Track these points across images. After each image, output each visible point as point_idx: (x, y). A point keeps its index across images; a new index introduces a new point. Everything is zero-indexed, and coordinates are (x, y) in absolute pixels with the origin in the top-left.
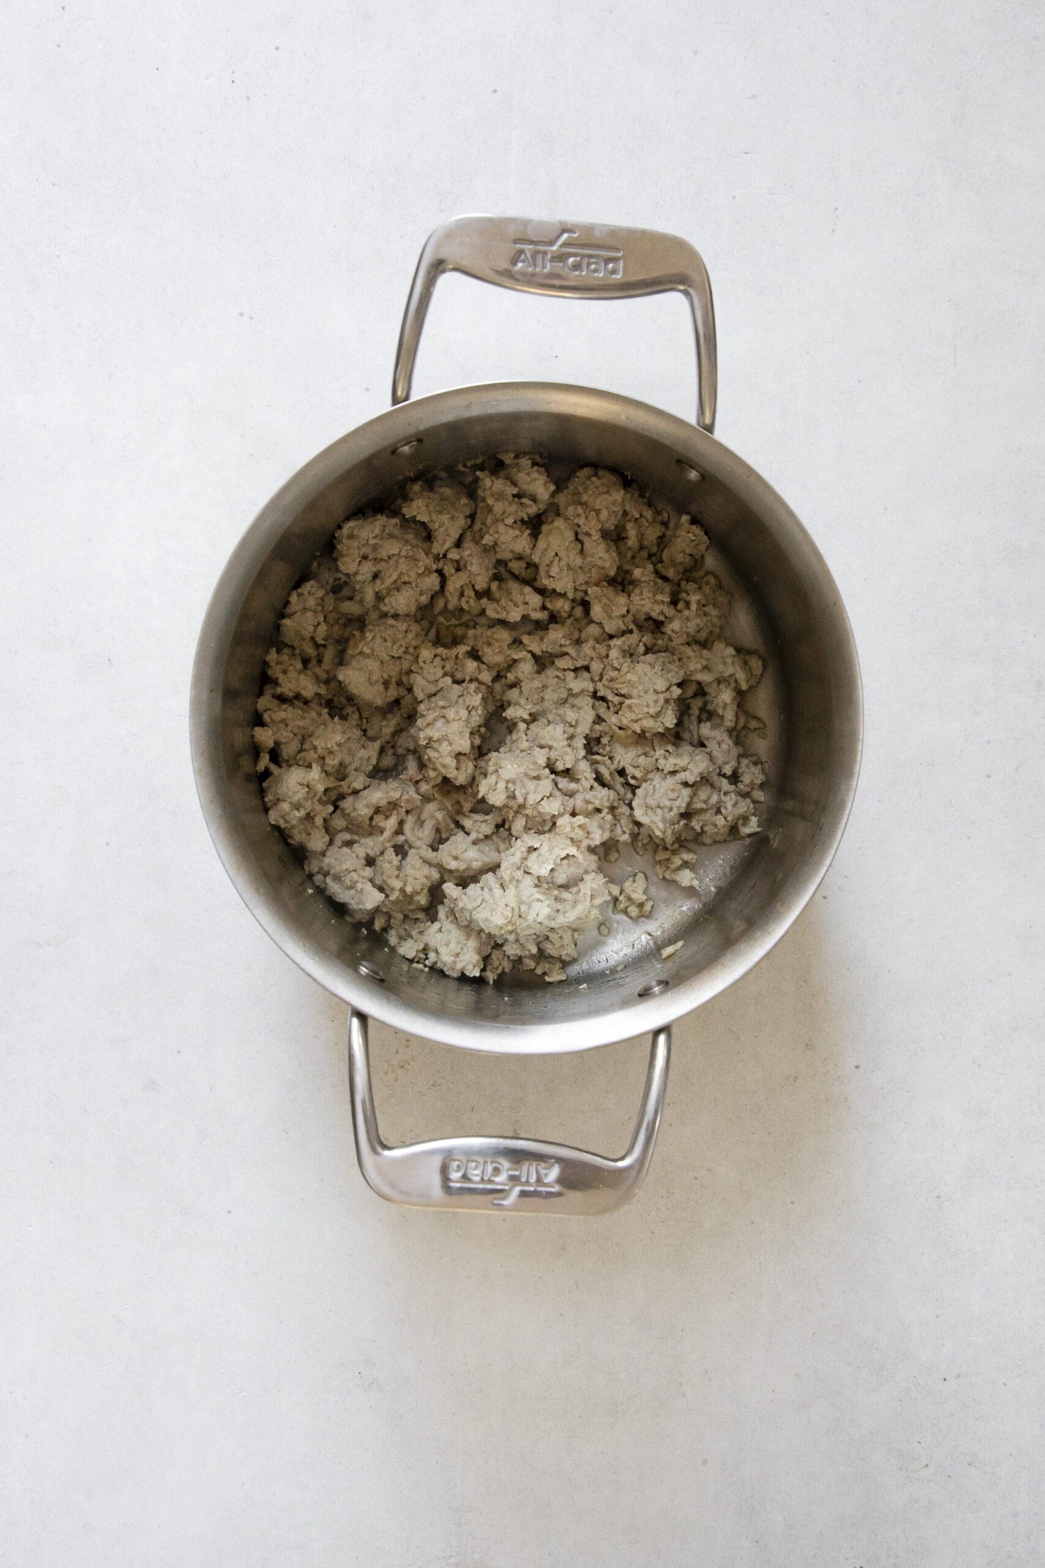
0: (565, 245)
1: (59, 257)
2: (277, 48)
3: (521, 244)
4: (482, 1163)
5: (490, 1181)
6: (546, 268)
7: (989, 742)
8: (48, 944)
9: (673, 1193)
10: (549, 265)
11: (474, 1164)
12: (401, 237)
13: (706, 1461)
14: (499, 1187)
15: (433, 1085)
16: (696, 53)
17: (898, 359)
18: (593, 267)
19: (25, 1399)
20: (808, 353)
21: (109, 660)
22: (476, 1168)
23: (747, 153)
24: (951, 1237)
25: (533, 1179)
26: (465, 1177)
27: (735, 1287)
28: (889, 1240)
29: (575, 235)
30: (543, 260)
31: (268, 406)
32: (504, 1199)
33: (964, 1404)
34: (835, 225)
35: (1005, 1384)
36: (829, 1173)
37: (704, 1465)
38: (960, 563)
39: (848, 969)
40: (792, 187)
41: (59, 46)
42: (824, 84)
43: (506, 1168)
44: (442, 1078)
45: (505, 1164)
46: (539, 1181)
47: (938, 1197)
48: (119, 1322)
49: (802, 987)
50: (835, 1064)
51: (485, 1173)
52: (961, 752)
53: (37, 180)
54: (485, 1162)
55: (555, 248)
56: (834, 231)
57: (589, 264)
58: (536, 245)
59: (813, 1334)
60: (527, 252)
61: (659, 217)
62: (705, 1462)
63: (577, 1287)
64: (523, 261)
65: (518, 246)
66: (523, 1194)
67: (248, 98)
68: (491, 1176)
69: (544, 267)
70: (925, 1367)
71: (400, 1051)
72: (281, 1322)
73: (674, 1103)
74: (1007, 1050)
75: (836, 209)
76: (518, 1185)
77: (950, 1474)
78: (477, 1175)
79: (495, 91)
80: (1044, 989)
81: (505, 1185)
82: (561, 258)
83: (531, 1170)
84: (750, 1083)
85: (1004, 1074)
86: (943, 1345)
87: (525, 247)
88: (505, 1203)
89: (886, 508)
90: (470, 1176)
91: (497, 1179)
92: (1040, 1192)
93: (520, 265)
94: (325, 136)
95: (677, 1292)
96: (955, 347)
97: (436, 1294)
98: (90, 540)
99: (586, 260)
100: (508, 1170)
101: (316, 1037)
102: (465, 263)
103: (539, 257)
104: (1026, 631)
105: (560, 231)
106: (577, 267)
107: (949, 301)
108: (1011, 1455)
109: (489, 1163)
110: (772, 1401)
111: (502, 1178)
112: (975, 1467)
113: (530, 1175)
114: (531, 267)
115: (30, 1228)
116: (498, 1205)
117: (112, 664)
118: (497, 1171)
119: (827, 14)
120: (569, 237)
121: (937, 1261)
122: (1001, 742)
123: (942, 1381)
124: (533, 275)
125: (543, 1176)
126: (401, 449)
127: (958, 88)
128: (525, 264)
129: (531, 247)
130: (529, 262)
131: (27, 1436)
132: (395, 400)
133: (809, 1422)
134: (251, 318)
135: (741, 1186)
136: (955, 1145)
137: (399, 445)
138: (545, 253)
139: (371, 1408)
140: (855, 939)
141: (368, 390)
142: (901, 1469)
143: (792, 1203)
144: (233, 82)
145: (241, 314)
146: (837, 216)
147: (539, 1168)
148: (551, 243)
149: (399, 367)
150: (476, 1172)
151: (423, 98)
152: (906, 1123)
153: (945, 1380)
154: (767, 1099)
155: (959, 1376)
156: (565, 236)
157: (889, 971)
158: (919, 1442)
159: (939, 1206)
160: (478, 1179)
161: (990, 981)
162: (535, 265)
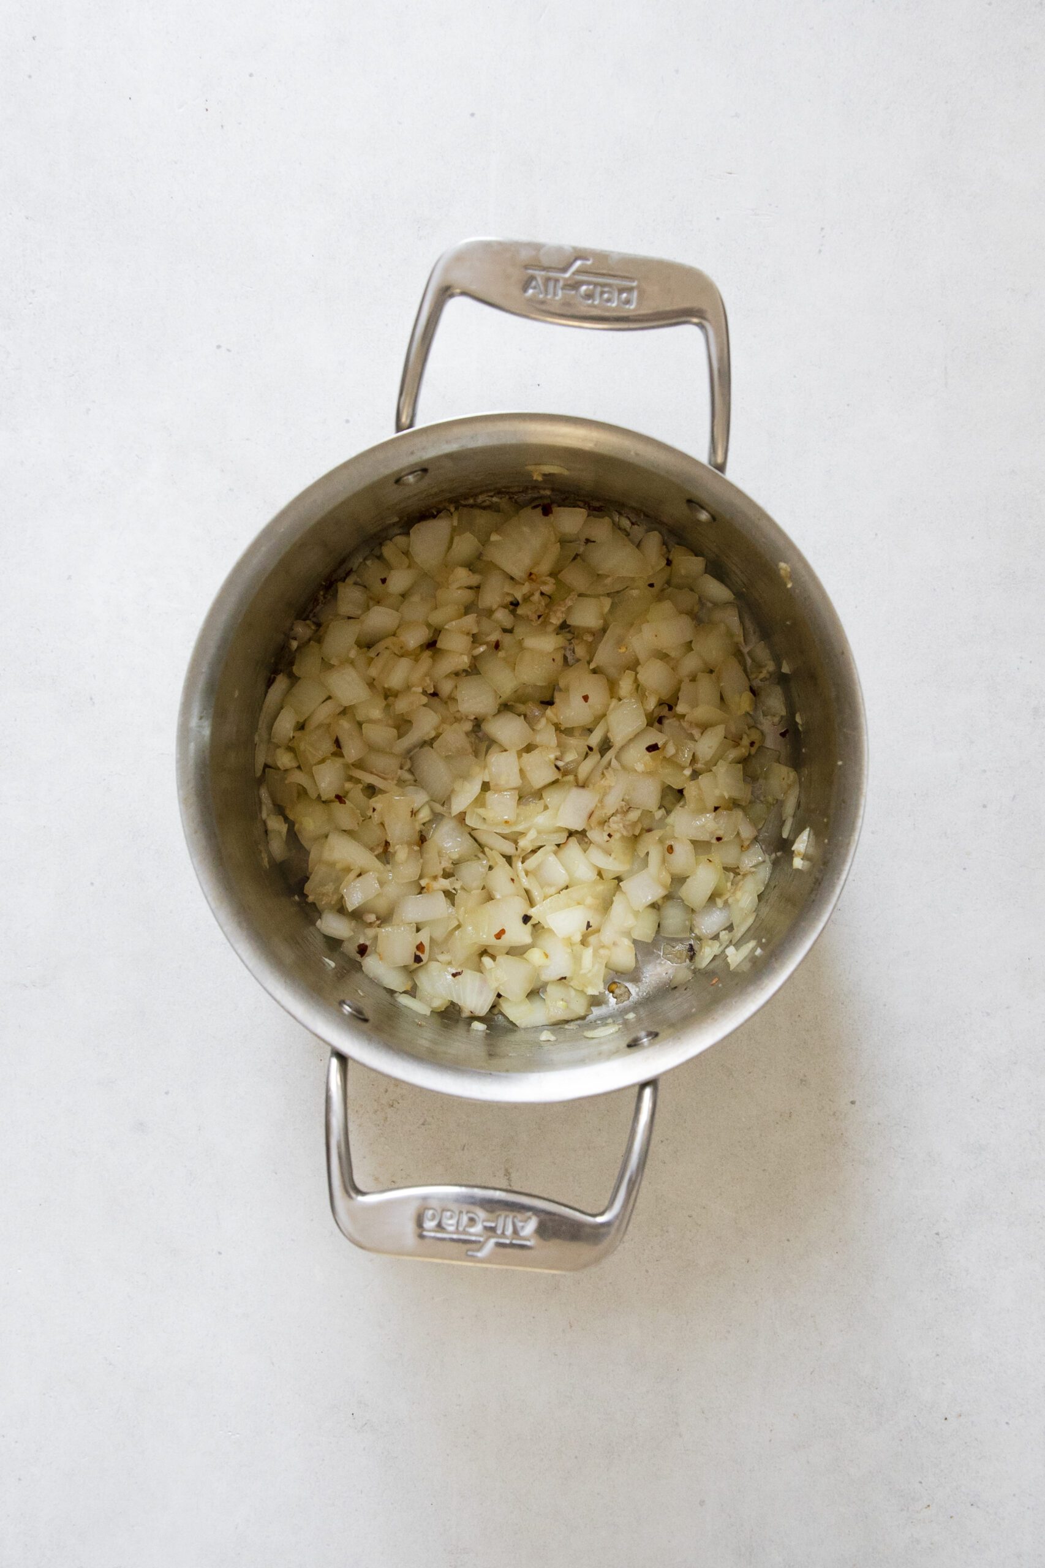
0: (578, 272)
1: (33, 291)
2: (251, 75)
3: (533, 269)
4: (457, 1213)
5: (465, 1232)
6: (558, 295)
7: (985, 771)
8: (34, 986)
9: (667, 1232)
10: (560, 293)
11: (449, 1214)
12: (380, 265)
13: (704, 1501)
14: (473, 1238)
15: (423, 1124)
16: (677, 71)
17: (888, 381)
18: (606, 296)
19: (16, 1442)
20: (795, 377)
21: (91, 699)
22: (451, 1217)
23: (731, 173)
24: (951, 1275)
25: (509, 1231)
26: (440, 1227)
27: (731, 1326)
28: (887, 1278)
29: (589, 263)
30: (555, 287)
31: (247, 439)
32: (479, 1250)
33: (966, 1443)
34: (822, 245)
35: (1007, 1423)
36: (825, 1210)
37: (701, 1505)
38: (953, 589)
39: (842, 1004)
40: (777, 207)
41: (30, 77)
42: (809, 101)
43: (481, 1219)
44: (433, 1117)
45: (481, 1214)
46: (515, 1232)
47: (937, 1234)
48: (110, 1364)
49: (796, 1022)
50: (830, 1100)
51: (460, 1224)
52: (957, 781)
53: (11, 214)
54: (461, 1212)
55: (567, 275)
56: (820, 251)
57: (602, 293)
58: (548, 271)
59: (811, 1374)
60: (539, 279)
61: (642, 240)
62: (702, 1503)
63: (571, 1326)
64: (535, 288)
65: (530, 272)
66: (499, 1245)
67: (222, 126)
68: (466, 1226)
69: (555, 294)
70: (926, 1406)
71: (389, 1090)
72: (273, 1364)
73: (667, 1139)
74: (1006, 1084)
75: (822, 229)
76: (493, 1237)
77: (952, 1515)
78: (452, 1225)
79: (473, 115)
80: (1043, 1022)
81: (480, 1236)
82: (575, 286)
83: (507, 1222)
84: (744, 1120)
85: (1003, 1109)
86: (943, 1383)
87: (537, 273)
88: (480, 1254)
89: (876, 535)
90: (444, 1225)
91: (472, 1230)
92: (1041, 1228)
93: (531, 291)
94: (300, 164)
95: (673, 1331)
96: (946, 368)
97: (428, 1334)
98: (69, 578)
99: (599, 289)
100: (484, 1221)
101: (304, 1076)
102: (473, 288)
103: (551, 284)
104: (1021, 658)
105: (573, 258)
106: (589, 296)
107: (940, 321)
108: (1014, 1495)
109: (464, 1213)
110: (770, 1441)
111: (478, 1229)
112: (978, 1507)
113: (506, 1227)
114: (541, 293)
115: (19, 1271)
116: (472, 1256)
117: (94, 703)
118: (472, 1221)
119: (811, 29)
120: (582, 264)
121: (936, 1299)
122: (997, 771)
123: (943, 1421)
124: (543, 302)
125: (519, 1228)
126: (405, 478)
127: (947, 102)
128: (536, 291)
129: (543, 273)
130: (540, 289)
131: (20, 1479)
132: (399, 428)
133: (808, 1462)
134: (229, 350)
135: (736, 1223)
136: (953, 1181)
137: (403, 474)
138: (557, 280)
139: (364, 1449)
140: (850, 973)
141: (347, 421)
142: (902, 1510)
143: (788, 1240)
144: (207, 110)
145: (219, 347)
146: (823, 237)
147: (516, 1220)
148: (565, 270)
149: (404, 394)
150: (451, 1222)
151: (400, 123)
152: (903, 1159)
153: (946, 1419)
154: (761, 1135)
155: (960, 1416)
156: (578, 263)
157: (885, 1005)
158: (921, 1483)
159: (938, 1243)
160: (452, 1229)
161: (988, 1014)
162: (546, 292)
